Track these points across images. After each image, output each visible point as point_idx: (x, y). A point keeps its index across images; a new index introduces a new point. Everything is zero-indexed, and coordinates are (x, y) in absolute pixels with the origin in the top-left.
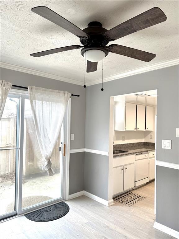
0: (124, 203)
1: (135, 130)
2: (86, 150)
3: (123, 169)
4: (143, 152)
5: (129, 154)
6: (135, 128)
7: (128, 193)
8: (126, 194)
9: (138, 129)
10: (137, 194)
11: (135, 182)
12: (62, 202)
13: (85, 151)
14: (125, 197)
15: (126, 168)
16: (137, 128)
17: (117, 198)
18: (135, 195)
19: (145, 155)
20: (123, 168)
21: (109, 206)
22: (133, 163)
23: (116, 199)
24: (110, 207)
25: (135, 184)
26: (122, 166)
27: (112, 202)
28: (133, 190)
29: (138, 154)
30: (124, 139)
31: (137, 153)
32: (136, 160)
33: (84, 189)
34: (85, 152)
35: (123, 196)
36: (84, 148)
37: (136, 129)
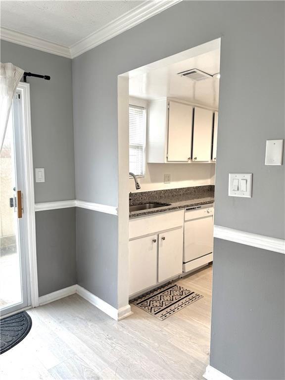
0: (153, 311)
1: (190, 162)
2: (77, 204)
3: (155, 241)
4: (202, 204)
5: (169, 209)
6: (190, 156)
7: (168, 285)
8: (162, 290)
9: (196, 158)
10: (185, 288)
11: (184, 263)
12: (23, 312)
13: (76, 206)
14: (159, 295)
15: (164, 239)
16: (194, 157)
17: (143, 300)
18: (182, 289)
19: (206, 210)
20: (156, 239)
21: (118, 321)
22: (180, 227)
23: (138, 302)
24: (121, 322)
25: (184, 268)
26: (154, 234)
27: (126, 311)
28: (179, 278)
29: (190, 208)
30: (169, 180)
31: (188, 206)
32: (185, 221)
33: (76, 282)
34: (75, 208)
35: (156, 293)
36: (75, 199)
37: (192, 158)
